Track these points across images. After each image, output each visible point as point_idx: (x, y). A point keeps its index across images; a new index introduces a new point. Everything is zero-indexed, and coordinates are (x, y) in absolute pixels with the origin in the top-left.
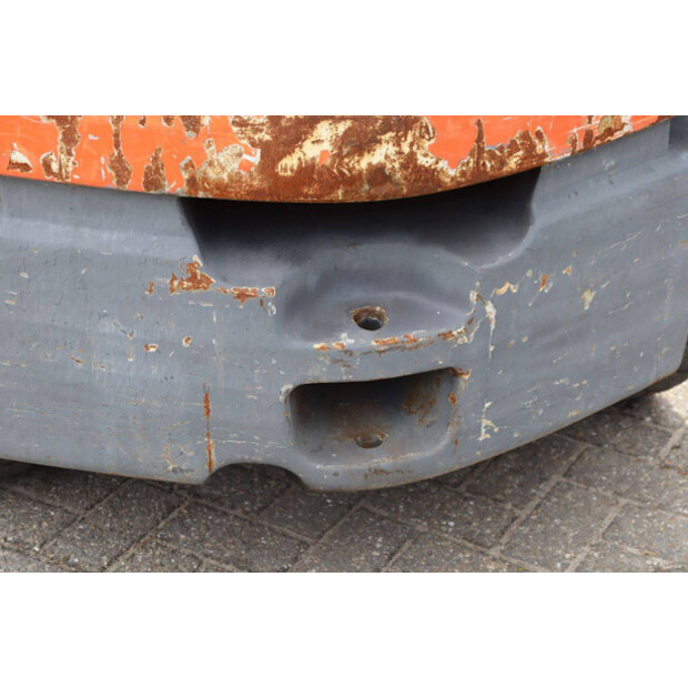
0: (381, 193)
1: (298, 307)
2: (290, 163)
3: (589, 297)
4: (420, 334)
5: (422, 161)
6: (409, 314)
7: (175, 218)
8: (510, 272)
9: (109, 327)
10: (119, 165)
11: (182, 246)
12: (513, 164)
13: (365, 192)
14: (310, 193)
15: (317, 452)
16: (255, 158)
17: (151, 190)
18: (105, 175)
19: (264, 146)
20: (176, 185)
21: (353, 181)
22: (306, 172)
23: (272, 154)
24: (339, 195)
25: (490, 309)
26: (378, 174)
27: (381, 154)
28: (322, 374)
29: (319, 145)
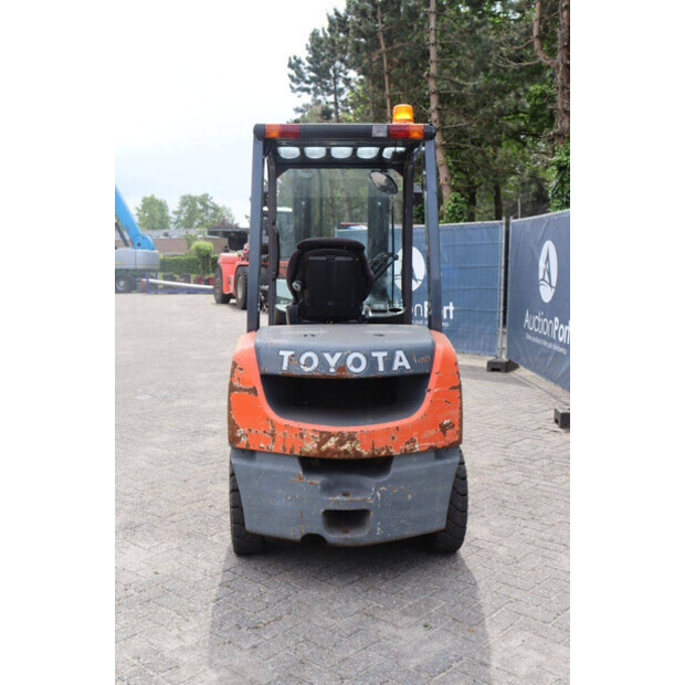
0: (347, 457)
1: (327, 489)
2: (324, 447)
3: (410, 497)
4: (358, 498)
5: (358, 449)
6: (357, 494)
7: (296, 462)
8: (384, 484)
9: (280, 491)
10: (285, 449)
11: (298, 470)
12: (383, 453)
13: (342, 456)
14: (329, 456)
15: (331, 533)
16: (316, 445)
17: (291, 455)
18: (281, 450)
19: (318, 443)
20: (297, 453)
21: (339, 453)
22: (328, 450)
23: (320, 445)
24: (336, 456)
25: (379, 494)
26: (346, 451)
27: (346, 446)
28: (332, 507)
29: (331, 443)
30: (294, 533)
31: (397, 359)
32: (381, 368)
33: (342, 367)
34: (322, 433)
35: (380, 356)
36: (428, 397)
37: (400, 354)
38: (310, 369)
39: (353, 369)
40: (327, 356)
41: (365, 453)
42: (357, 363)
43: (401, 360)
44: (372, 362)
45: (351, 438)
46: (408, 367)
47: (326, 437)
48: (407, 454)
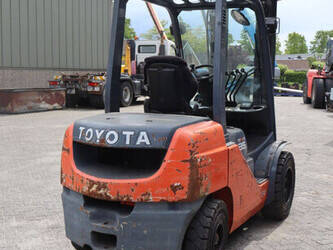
0: (102, 198)
2: (91, 190)
3: (145, 232)
5: (108, 195)
8: (125, 220)
10: (76, 188)
11: (81, 202)
13: (99, 198)
17: (78, 193)
22: (93, 192)
23: (89, 188)
25: (122, 226)
29: (94, 188)
30: (80, 242)
31: (140, 137)
32: (128, 142)
33: (103, 140)
34: (90, 181)
35: (128, 134)
36: (164, 165)
37: (143, 134)
38: (88, 139)
39: (108, 141)
40: (97, 131)
41: (113, 198)
42: (112, 137)
43: (143, 138)
44: (122, 137)
46: (148, 143)
48: (142, 202)
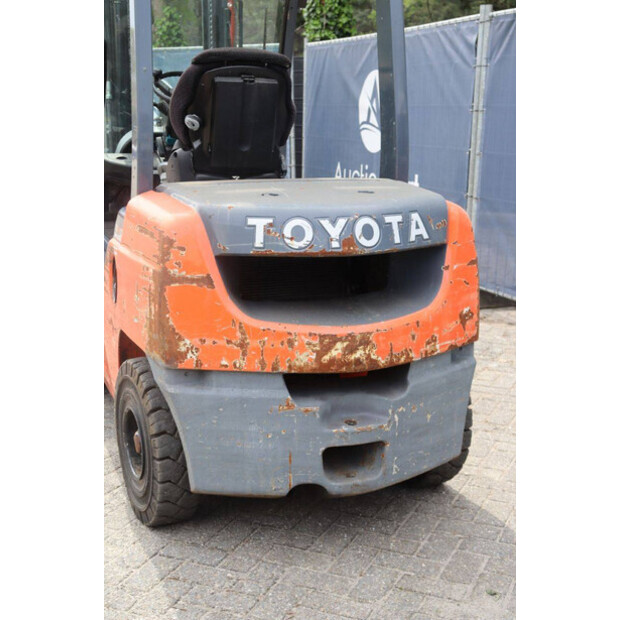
0: (359, 369)
1: (327, 416)
2: (326, 358)
3: (429, 416)
4: (372, 426)
5: (373, 357)
6: (365, 420)
7: (281, 382)
8: (402, 403)
9: (253, 428)
10: (262, 363)
11: (284, 394)
12: (403, 360)
13: (353, 368)
14: (333, 369)
15: (331, 479)
16: (314, 356)
17: (273, 374)
18: (257, 367)
19: (317, 352)
20: (284, 369)
21: (348, 364)
22: (332, 361)
23: (320, 355)
24: (344, 369)
25: (396, 417)
26: (358, 361)
27: (359, 354)
28: (336, 443)
29: (337, 351)
30: (278, 485)
31: (413, 226)
32: (397, 240)
33: (348, 240)
34: (322, 337)
35: (394, 220)
36: (446, 276)
37: (415, 217)
38: (302, 244)
39: (363, 241)
40: (326, 223)
41: (382, 362)
42: (368, 232)
43: (417, 227)
44: (386, 229)
45: (365, 341)
46: (426, 236)
47: (329, 342)
48: (428, 358)
